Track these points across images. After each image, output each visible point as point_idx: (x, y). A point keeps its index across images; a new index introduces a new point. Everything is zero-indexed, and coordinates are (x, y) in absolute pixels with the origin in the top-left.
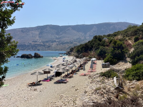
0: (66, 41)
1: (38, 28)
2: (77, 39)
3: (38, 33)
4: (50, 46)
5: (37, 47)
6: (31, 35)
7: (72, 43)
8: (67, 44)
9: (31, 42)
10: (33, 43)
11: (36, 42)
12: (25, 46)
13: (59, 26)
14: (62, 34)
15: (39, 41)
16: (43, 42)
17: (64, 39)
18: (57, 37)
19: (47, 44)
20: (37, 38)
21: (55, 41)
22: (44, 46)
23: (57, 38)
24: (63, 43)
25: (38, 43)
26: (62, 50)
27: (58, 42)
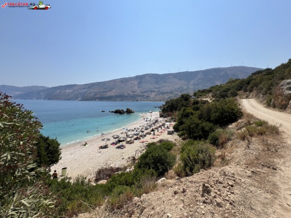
0: (166, 91)
1: (138, 77)
2: (178, 88)
3: (137, 83)
4: (148, 96)
5: (135, 97)
6: (130, 85)
7: (172, 93)
8: (167, 94)
9: (130, 92)
10: (132, 93)
11: (134, 92)
12: (125, 96)
13: (158, 75)
14: (161, 83)
15: (138, 91)
16: (142, 92)
17: (164, 88)
18: (157, 86)
19: (146, 94)
20: (136, 88)
21: (154, 91)
22: (143, 96)
23: (156, 88)
24: (162, 93)
25: (137, 94)
26: (160, 101)
27: (157, 92)
